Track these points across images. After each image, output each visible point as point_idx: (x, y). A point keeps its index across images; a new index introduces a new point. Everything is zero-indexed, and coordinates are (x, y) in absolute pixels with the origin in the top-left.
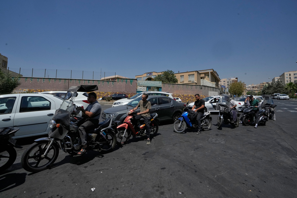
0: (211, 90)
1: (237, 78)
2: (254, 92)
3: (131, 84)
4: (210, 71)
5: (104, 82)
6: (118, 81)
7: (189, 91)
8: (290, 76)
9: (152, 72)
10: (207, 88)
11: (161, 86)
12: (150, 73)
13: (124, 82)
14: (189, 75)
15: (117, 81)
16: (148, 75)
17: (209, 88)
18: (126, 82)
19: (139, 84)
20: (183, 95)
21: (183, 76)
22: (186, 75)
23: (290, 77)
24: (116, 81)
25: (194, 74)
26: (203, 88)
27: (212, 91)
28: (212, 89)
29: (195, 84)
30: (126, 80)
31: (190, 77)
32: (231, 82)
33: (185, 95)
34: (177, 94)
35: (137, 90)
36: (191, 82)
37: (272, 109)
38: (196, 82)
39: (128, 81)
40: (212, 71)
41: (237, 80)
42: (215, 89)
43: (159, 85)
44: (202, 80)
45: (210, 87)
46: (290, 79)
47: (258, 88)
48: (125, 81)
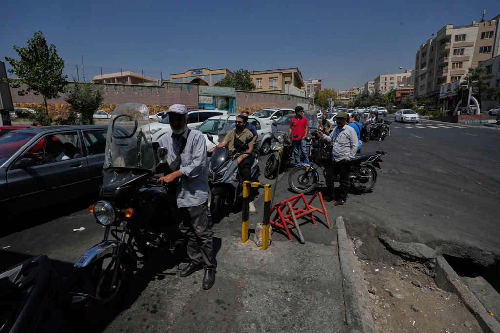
0: (300, 102)
1: (320, 81)
2: (343, 103)
3: (189, 91)
4: (293, 71)
5: (144, 88)
6: (168, 87)
7: (273, 103)
8: (386, 81)
9: (202, 69)
10: (295, 98)
11: (234, 96)
12: (199, 71)
13: (178, 89)
14: (270, 78)
15: (166, 87)
16: (195, 73)
17: (298, 98)
18: (181, 88)
19: (201, 92)
21: (261, 79)
22: (265, 77)
23: (386, 83)
24: (164, 88)
25: (277, 77)
26: (291, 98)
28: (301, 99)
29: (279, 92)
30: (180, 86)
31: (271, 81)
32: (312, 86)
34: (257, 108)
35: (199, 102)
36: (273, 90)
37: (388, 126)
38: (280, 89)
39: (184, 86)
40: (296, 71)
41: (320, 83)
42: (304, 100)
43: (232, 94)
44: (286, 85)
45: (300, 97)
46: (386, 84)
47: (346, 97)
48: (178, 87)
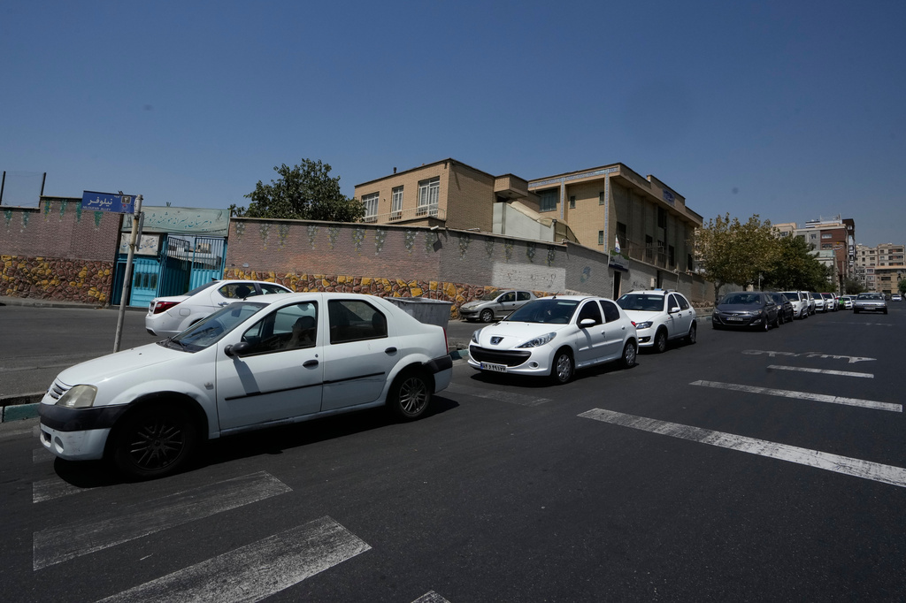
0: (509, 258)
3: (97, 220)
6: (47, 209)
10: (478, 244)
13: (72, 215)
14: (420, 184)
18: (80, 211)
20: (328, 280)
21: (402, 187)
22: (411, 181)
25: (439, 178)
26: (450, 242)
27: (522, 261)
30: (77, 205)
31: (424, 190)
33: (340, 279)
35: (121, 252)
42: (542, 252)
43: (219, 226)
45: (510, 241)
48: (73, 210)
